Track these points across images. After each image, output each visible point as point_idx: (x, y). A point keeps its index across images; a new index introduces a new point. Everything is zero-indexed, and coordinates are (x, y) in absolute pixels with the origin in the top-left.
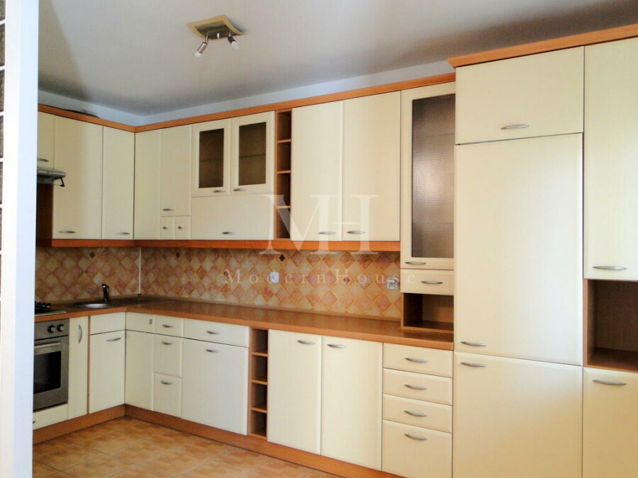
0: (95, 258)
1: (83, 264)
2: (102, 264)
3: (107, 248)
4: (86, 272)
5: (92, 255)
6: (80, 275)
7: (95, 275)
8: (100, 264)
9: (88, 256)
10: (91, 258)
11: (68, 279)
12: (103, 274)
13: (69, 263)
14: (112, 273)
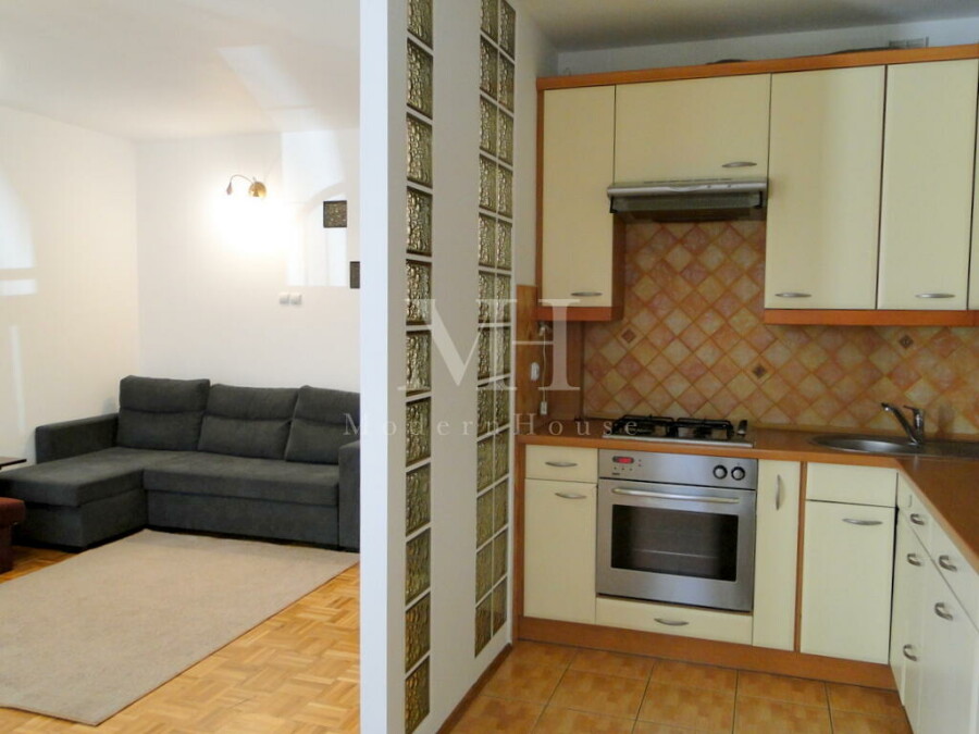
0: (914, 348)
1: (884, 360)
2: (932, 362)
3: (946, 329)
4: (890, 375)
5: (906, 342)
6: (874, 381)
7: (910, 384)
8: (926, 361)
9: (895, 343)
10: (901, 350)
11: (846, 387)
12: (935, 384)
13: (850, 356)
14: (958, 382)
